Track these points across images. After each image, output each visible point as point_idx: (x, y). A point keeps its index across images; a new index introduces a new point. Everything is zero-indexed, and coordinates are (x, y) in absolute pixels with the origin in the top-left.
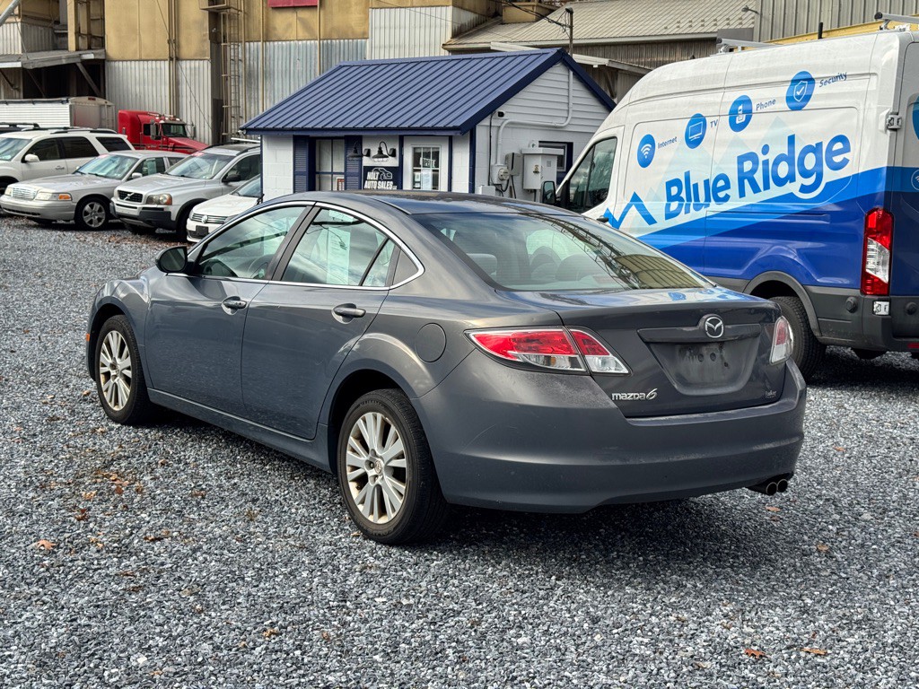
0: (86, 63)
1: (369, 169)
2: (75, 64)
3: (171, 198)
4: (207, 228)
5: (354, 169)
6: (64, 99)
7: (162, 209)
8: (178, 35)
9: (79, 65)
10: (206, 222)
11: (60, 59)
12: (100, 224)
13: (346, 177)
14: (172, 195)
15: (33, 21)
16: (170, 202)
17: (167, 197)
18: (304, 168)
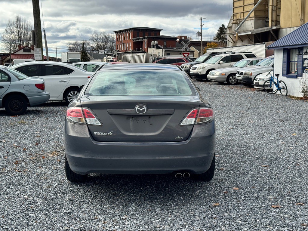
0: (273, 30)
1: (305, 59)
2: (269, 31)
3: (252, 73)
4: (258, 83)
5: (301, 60)
6: (264, 43)
7: (249, 77)
8: (304, 17)
9: (271, 31)
10: (259, 81)
11: (264, 30)
12: (235, 83)
13: (298, 63)
14: (252, 72)
15: (259, 18)
16: (251, 75)
17: (251, 73)
18: (286, 60)
